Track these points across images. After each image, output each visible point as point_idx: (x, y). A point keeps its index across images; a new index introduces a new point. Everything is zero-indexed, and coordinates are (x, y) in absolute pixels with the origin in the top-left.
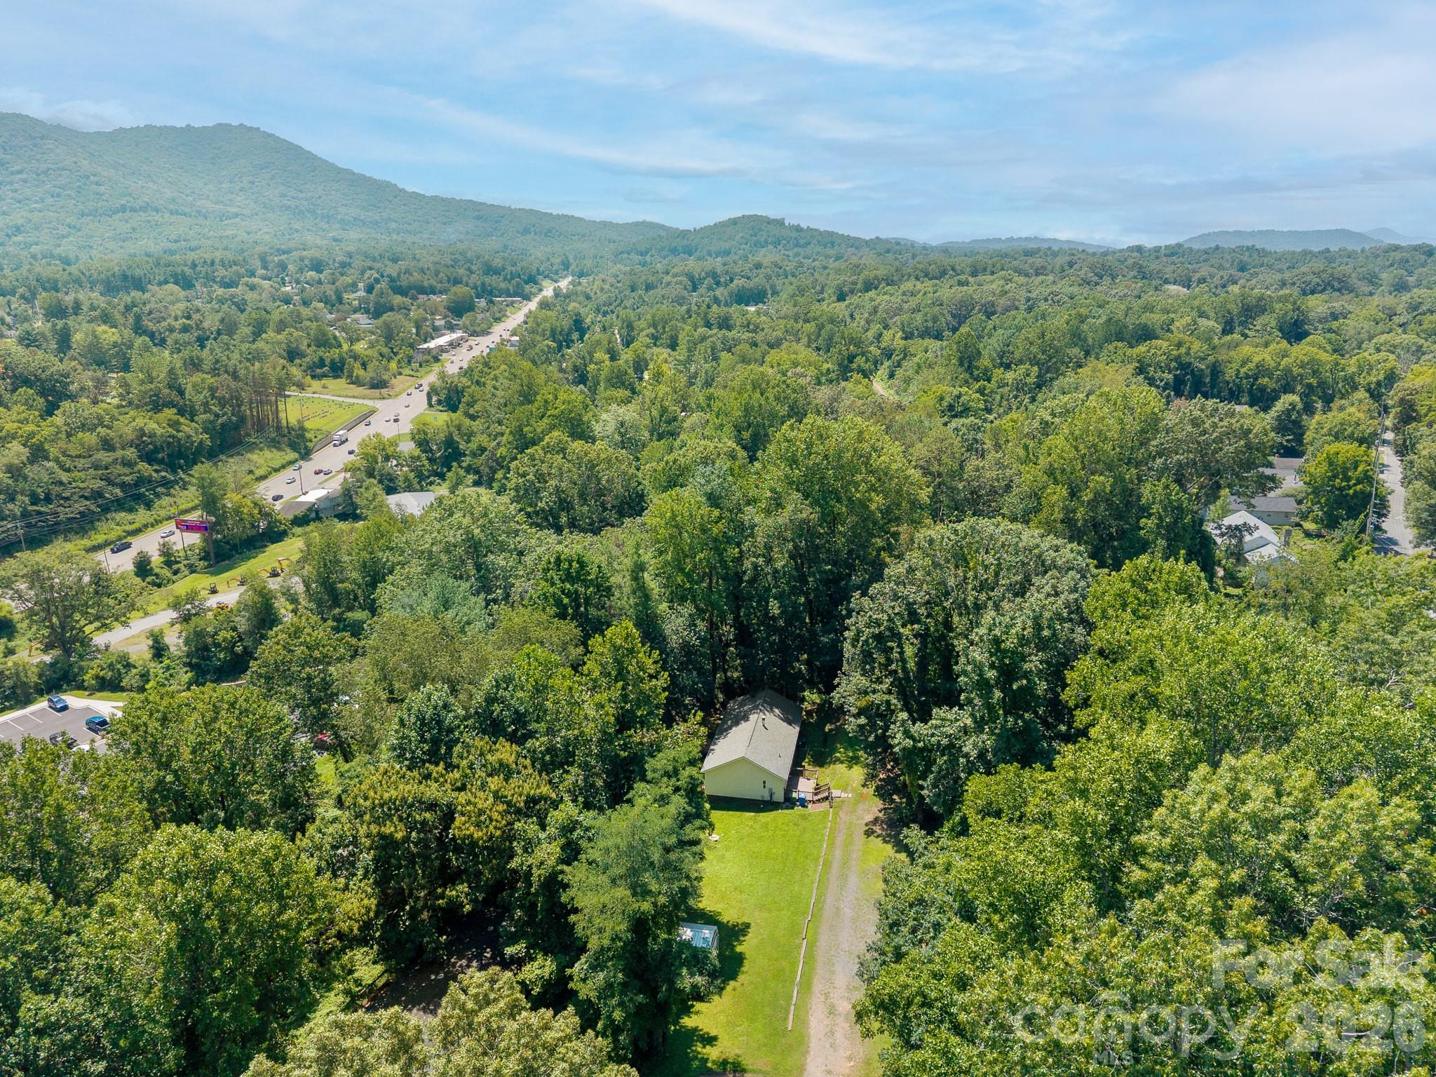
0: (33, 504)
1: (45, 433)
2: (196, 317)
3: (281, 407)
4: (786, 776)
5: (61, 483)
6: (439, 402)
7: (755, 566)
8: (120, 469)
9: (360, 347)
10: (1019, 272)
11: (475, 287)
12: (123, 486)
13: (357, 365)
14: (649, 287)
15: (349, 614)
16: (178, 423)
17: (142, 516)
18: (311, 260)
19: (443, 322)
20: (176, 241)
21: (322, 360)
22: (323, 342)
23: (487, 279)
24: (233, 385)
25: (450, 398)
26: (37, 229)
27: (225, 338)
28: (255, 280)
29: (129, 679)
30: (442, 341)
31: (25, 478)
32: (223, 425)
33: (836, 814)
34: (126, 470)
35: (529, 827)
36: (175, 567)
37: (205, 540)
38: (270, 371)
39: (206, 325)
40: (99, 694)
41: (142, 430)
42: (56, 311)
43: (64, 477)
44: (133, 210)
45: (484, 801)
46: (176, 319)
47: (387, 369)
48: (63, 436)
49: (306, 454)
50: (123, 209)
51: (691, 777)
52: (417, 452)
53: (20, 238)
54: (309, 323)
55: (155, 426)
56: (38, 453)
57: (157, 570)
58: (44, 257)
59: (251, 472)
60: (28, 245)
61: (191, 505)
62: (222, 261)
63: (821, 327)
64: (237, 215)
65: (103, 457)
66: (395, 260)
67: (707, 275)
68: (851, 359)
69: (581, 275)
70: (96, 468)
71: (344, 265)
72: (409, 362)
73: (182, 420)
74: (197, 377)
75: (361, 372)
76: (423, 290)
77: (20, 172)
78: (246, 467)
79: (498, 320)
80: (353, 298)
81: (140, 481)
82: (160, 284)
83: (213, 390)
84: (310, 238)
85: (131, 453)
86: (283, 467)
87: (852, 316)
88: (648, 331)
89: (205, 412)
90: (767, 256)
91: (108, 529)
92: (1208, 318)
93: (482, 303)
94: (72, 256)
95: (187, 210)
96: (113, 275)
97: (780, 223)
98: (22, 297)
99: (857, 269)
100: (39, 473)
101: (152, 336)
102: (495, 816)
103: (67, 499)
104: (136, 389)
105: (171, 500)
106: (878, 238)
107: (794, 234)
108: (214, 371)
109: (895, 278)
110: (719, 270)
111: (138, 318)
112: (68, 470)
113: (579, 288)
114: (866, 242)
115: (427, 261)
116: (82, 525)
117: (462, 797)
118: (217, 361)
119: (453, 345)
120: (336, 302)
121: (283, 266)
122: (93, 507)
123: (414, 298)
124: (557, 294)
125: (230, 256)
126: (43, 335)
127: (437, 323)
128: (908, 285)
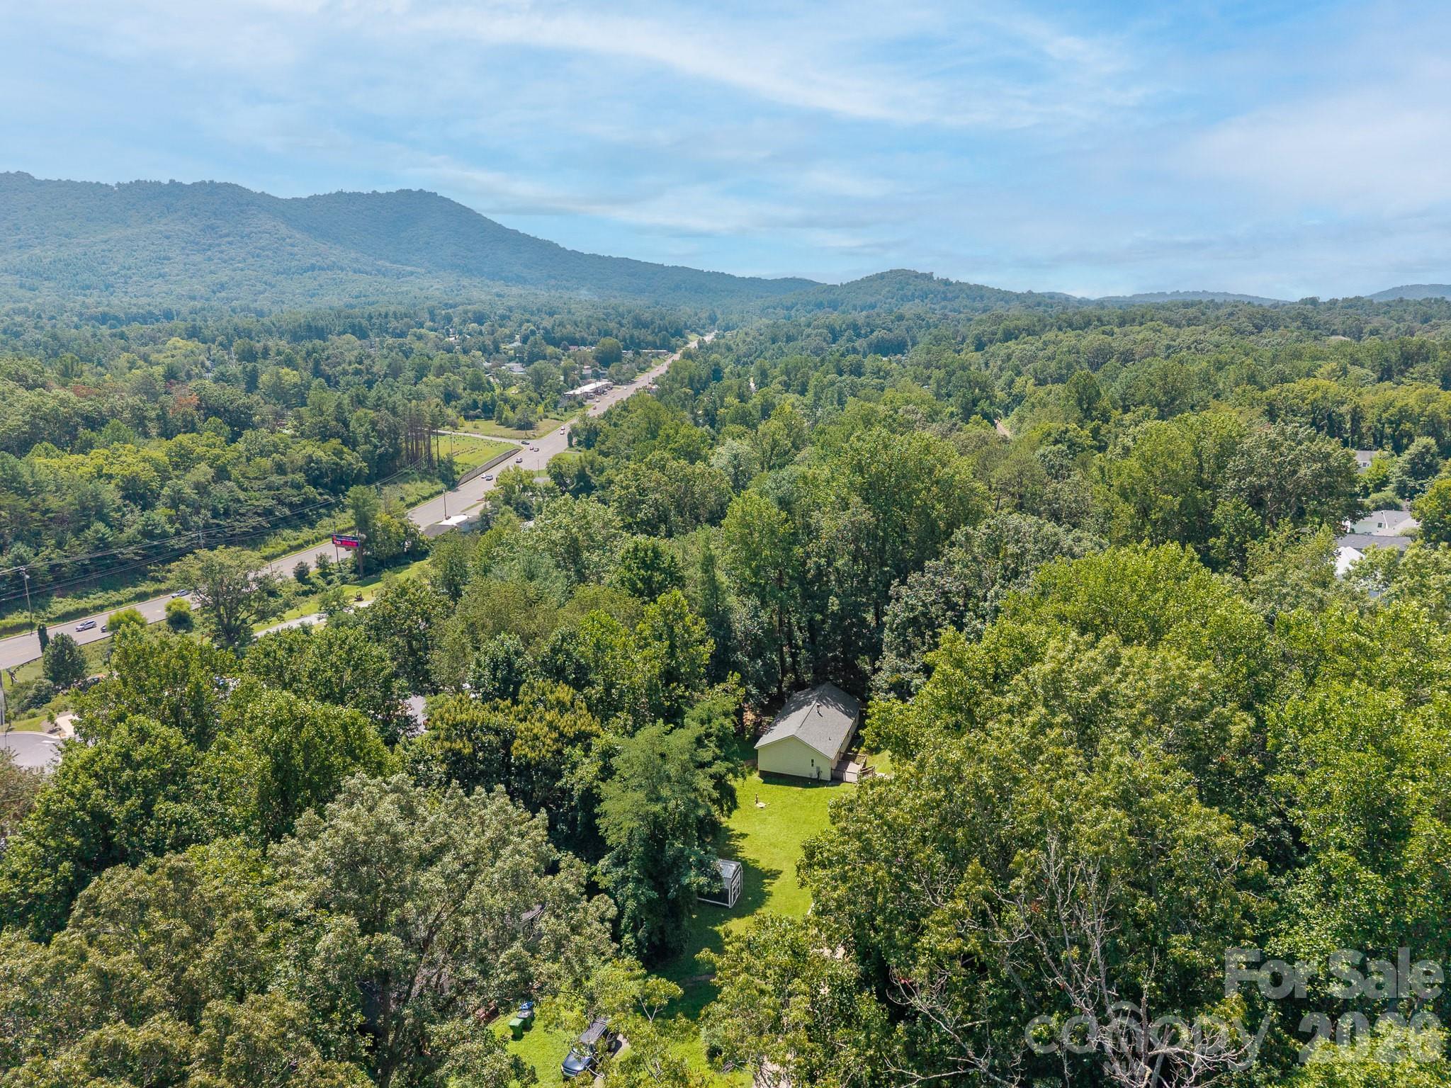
0: (214, 517)
1: (229, 456)
2: (367, 362)
3: (434, 442)
4: (832, 755)
5: (239, 501)
6: (579, 443)
8: (289, 491)
9: (512, 392)
10: (1170, 322)
11: (624, 340)
12: (291, 506)
13: (507, 407)
14: (790, 339)
16: (342, 452)
17: (306, 533)
18: (475, 313)
19: (590, 372)
20: (357, 297)
21: (475, 402)
22: (477, 385)
23: (636, 333)
24: (391, 419)
25: (588, 437)
26: (238, 286)
27: (390, 379)
28: (423, 331)
30: (588, 388)
31: (209, 494)
32: (380, 456)
34: (295, 492)
35: (575, 753)
36: (329, 578)
37: (356, 555)
38: (425, 408)
39: (375, 369)
41: (310, 456)
42: (248, 356)
43: (242, 496)
44: (321, 269)
45: (540, 729)
46: (350, 364)
47: (534, 412)
48: (243, 460)
49: (452, 485)
50: (313, 268)
52: (551, 484)
53: (223, 294)
54: (465, 369)
55: (322, 454)
56: (222, 474)
57: (314, 580)
58: (242, 310)
59: (402, 499)
60: (229, 300)
61: (347, 526)
62: (395, 313)
63: (950, 374)
64: (412, 273)
65: (276, 479)
66: (551, 314)
67: (848, 327)
68: (975, 402)
69: (727, 329)
70: (269, 488)
71: (503, 317)
72: (556, 406)
73: (345, 449)
74: (360, 412)
75: (511, 414)
76: (574, 342)
77: (227, 235)
78: (398, 494)
79: (642, 370)
80: (510, 347)
81: (307, 502)
82: (339, 334)
83: (373, 423)
84: (475, 294)
85: (300, 477)
86: (432, 496)
87: (987, 365)
88: (780, 379)
89: (366, 443)
90: (909, 309)
91: (275, 544)
92: (1362, 366)
93: (630, 354)
94: (266, 310)
95: (369, 269)
96: (300, 326)
97: (929, 277)
98: (221, 344)
99: (999, 319)
100: (221, 491)
101: (328, 379)
102: (548, 741)
103: (243, 515)
104: (309, 421)
105: (332, 521)
106: (1030, 292)
107: (942, 288)
108: (376, 407)
109: (1037, 329)
110: (860, 323)
111: (317, 363)
112: (245, 490)
113: (722, 341)
114: (1018, 296)
115: (581, 315)
116: (253, 539)
117: (522, 726)
118: (379, 398)
119: (597, 392)
120: (492, 351)
121: (449, 319)
122: (264, 523)
123: (566, 349)
124: (701, 345)
125: (402, 309)
126: (235, 376)
127: (585, 372)
128: (1050, 336)
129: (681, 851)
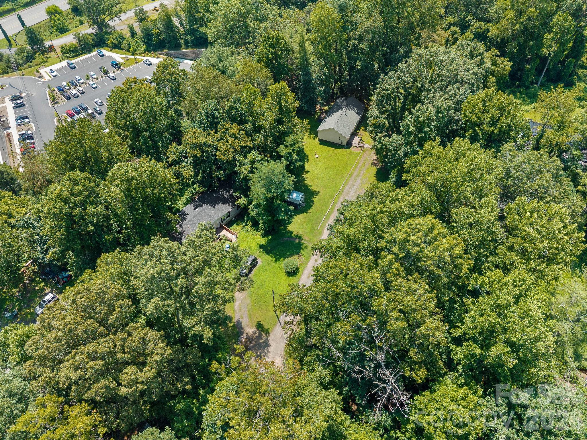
4: (348, 137)
7: (354, 44)
15: (201, 28)
29: (124, 45)
33: (363, 154)
35: (241, 158)
40: (114, 50)
45: (227, 147)
51: (299, 147)
102: (230, 153)
117: (220, 144)
129: (279, 204)
